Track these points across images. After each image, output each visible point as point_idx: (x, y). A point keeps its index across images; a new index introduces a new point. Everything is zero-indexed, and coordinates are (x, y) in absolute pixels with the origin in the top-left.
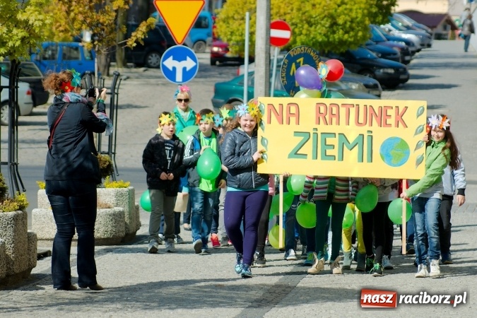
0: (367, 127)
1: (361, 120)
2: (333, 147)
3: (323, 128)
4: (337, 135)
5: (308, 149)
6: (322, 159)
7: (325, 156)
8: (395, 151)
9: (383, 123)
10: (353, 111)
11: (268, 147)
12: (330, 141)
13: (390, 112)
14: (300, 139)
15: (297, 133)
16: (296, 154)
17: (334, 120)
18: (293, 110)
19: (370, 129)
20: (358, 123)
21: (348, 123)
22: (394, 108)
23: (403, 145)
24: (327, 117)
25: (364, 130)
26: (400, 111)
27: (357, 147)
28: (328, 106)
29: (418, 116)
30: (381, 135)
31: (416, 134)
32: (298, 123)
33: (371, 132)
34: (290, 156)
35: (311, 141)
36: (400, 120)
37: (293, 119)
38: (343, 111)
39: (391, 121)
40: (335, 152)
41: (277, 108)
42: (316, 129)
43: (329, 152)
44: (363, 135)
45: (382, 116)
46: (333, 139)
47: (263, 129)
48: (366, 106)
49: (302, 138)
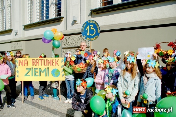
0: (47, 66)
1: (45, 64)
2: (38, 72)
3: (34, 67)
4: (39, 69)
5: (30, 73)
6: (35, 76)
7: (36, 75)
8: (56, 72)
9: (52, 65)
10: (43, 61)
11: (19, 73)
12: (37, 70)
13: (54, 61)
14: (28, 70)
15: (27, 69)
16: (27, 75)
17: (38, 64)
18: (26, 62)
19: (48, 66)
20: (45, 65)
21: (42, 65)
22: (55, 60)
23: (58, 71)
24: (36, 63)
25: (46, 67)
26: (57, 61)
27: (44, 72)
28: (36, 60)
29: (62, 62)
30: (51, 68)
31: (62, 67)
32: (27, 65)
33: (48, 67)
34: (25, 76)
35: (31, 71)
36: (57, 63)
37: (26, 65)
38: (40, 61)
39: (54, 64)
40: (38, 74)
41: (21, 61)
42: (33, 67)
43: (37, 74)
44: (46, 68)
45: (51, 63)
46: (38, 70)
47: (17, 68)
48: (46, 60)
49: (29, 70)
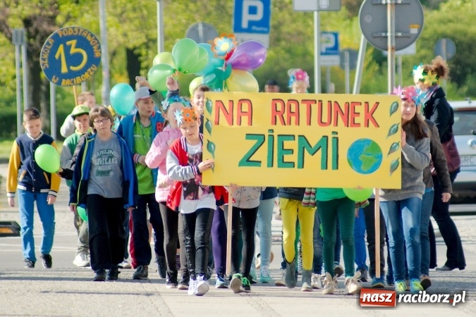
0: (332, 128)
1: (325, 119)
2: (291, 151)
3: (280, 129)
4: (297, 138)
5: (262, 155)
6: (279, 166)
7: (283, 163)
8: (365, 154)
9: (350, 122)
10: (315, 107)
11: (215, 154)
12: (288, 144)
13: (359, 109)
14: (253, 142)
15: (249, 136)
16: (248, 160)
17: (293, 119)
18: (245, 107)
19: (335, 129)
20: (321, 123)
21: (309, 123)
22: (363, 104)
23: (374, 148)
24: (285, 116)
25: (327, 131)
26: (371, 107)
27: (321, 149)
28: (286, 102)
29: (392, 113)
30: (348, 136)
31: (390, 134)
32: (251, 123)
33: (337, 133)
34: (241, 164)
35: (266, 145)
36: (370, 118)
37: (245, 119)
38: (303, 108)
39: (360, 119)
40: (293, 158)
41: (227, 105)
42: (272, 131)
43: (287, 158)
44: (327, 137)
45: (349, 114)
46: (292, 142)
47: (209, 131)
48: (330, 102)
49: (255, 141)
